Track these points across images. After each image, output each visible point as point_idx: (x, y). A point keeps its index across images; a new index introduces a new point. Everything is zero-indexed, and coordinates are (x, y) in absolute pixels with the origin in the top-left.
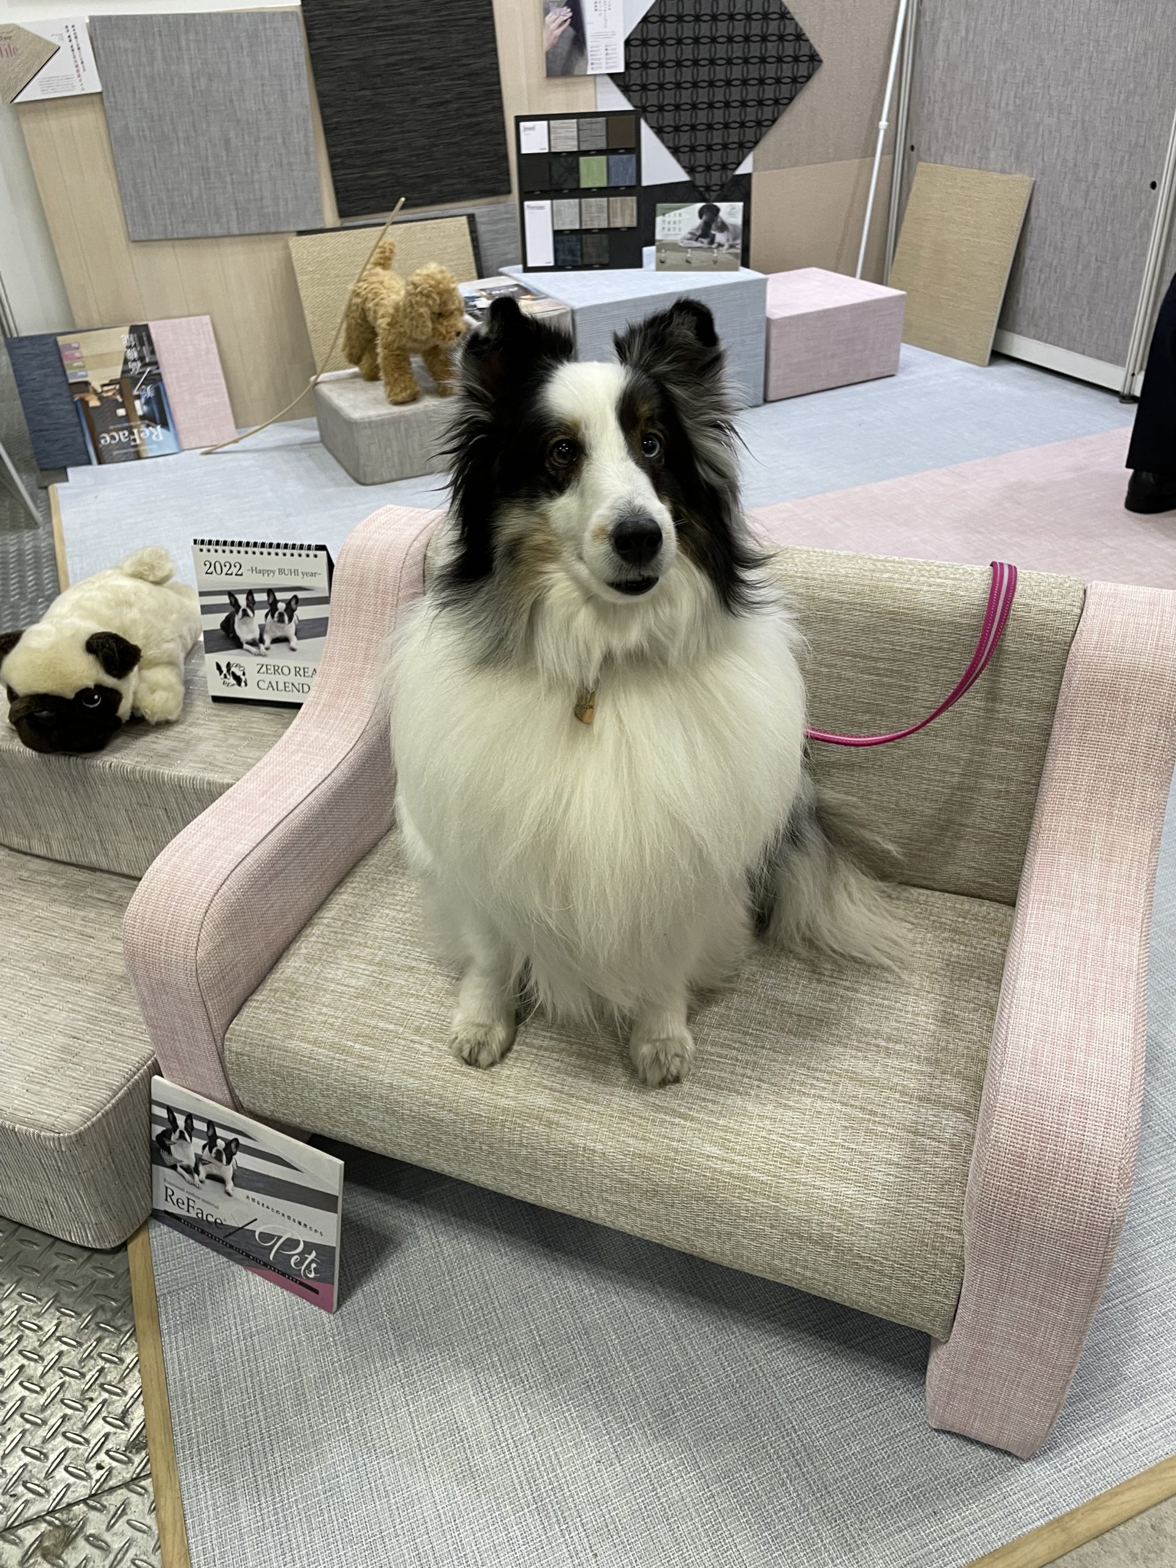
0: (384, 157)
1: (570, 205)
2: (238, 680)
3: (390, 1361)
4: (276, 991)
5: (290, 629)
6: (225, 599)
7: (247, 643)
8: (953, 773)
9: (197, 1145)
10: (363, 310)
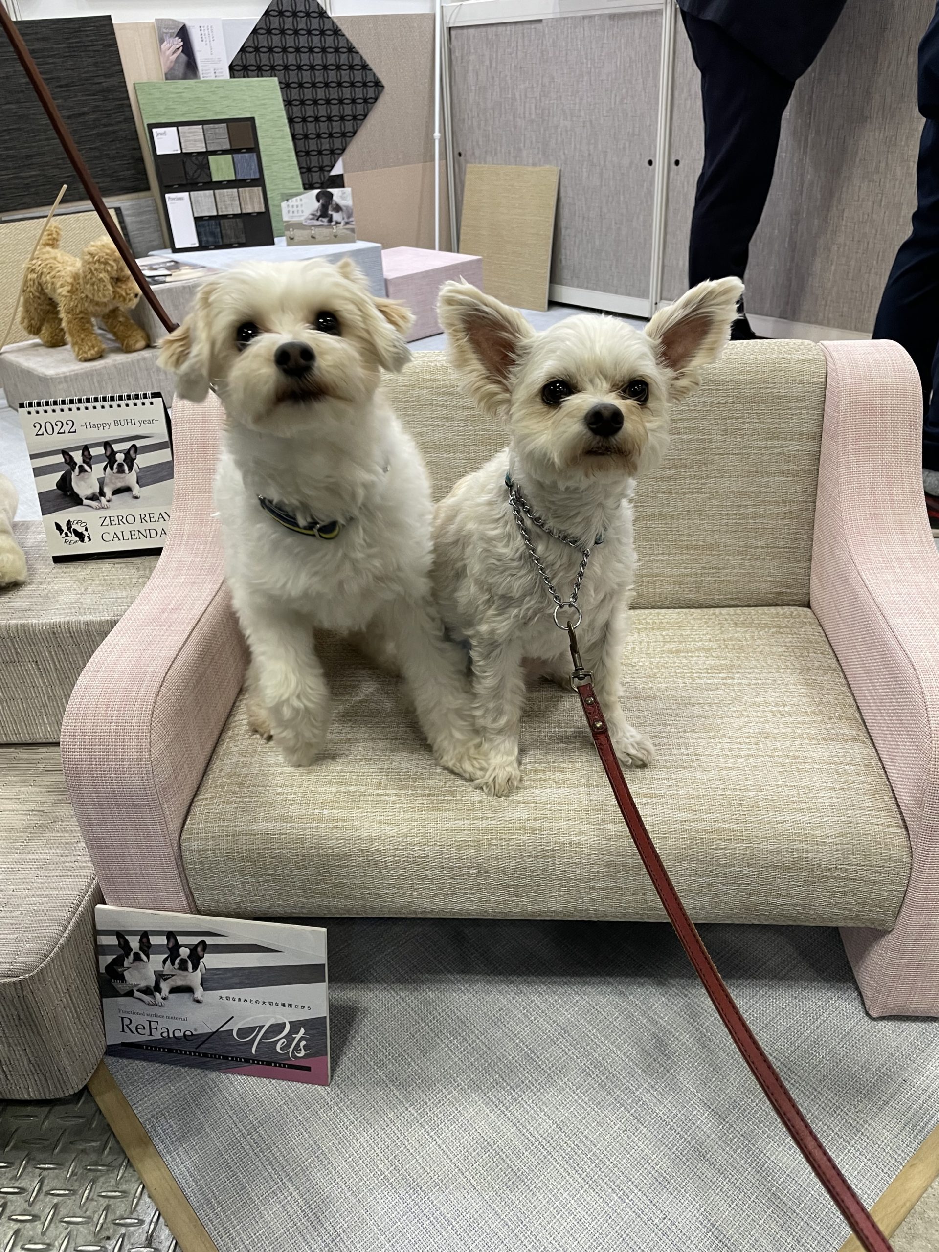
0: (34, 161)
1: (205, 196)
2: (80, 536)
3: (401, 1109)
4: (222, 786)
5: (131, 478)
6: (60, 459)
7: (86, 499)
8: (746, 506)
9: (156, 962)
10: (39, 284)
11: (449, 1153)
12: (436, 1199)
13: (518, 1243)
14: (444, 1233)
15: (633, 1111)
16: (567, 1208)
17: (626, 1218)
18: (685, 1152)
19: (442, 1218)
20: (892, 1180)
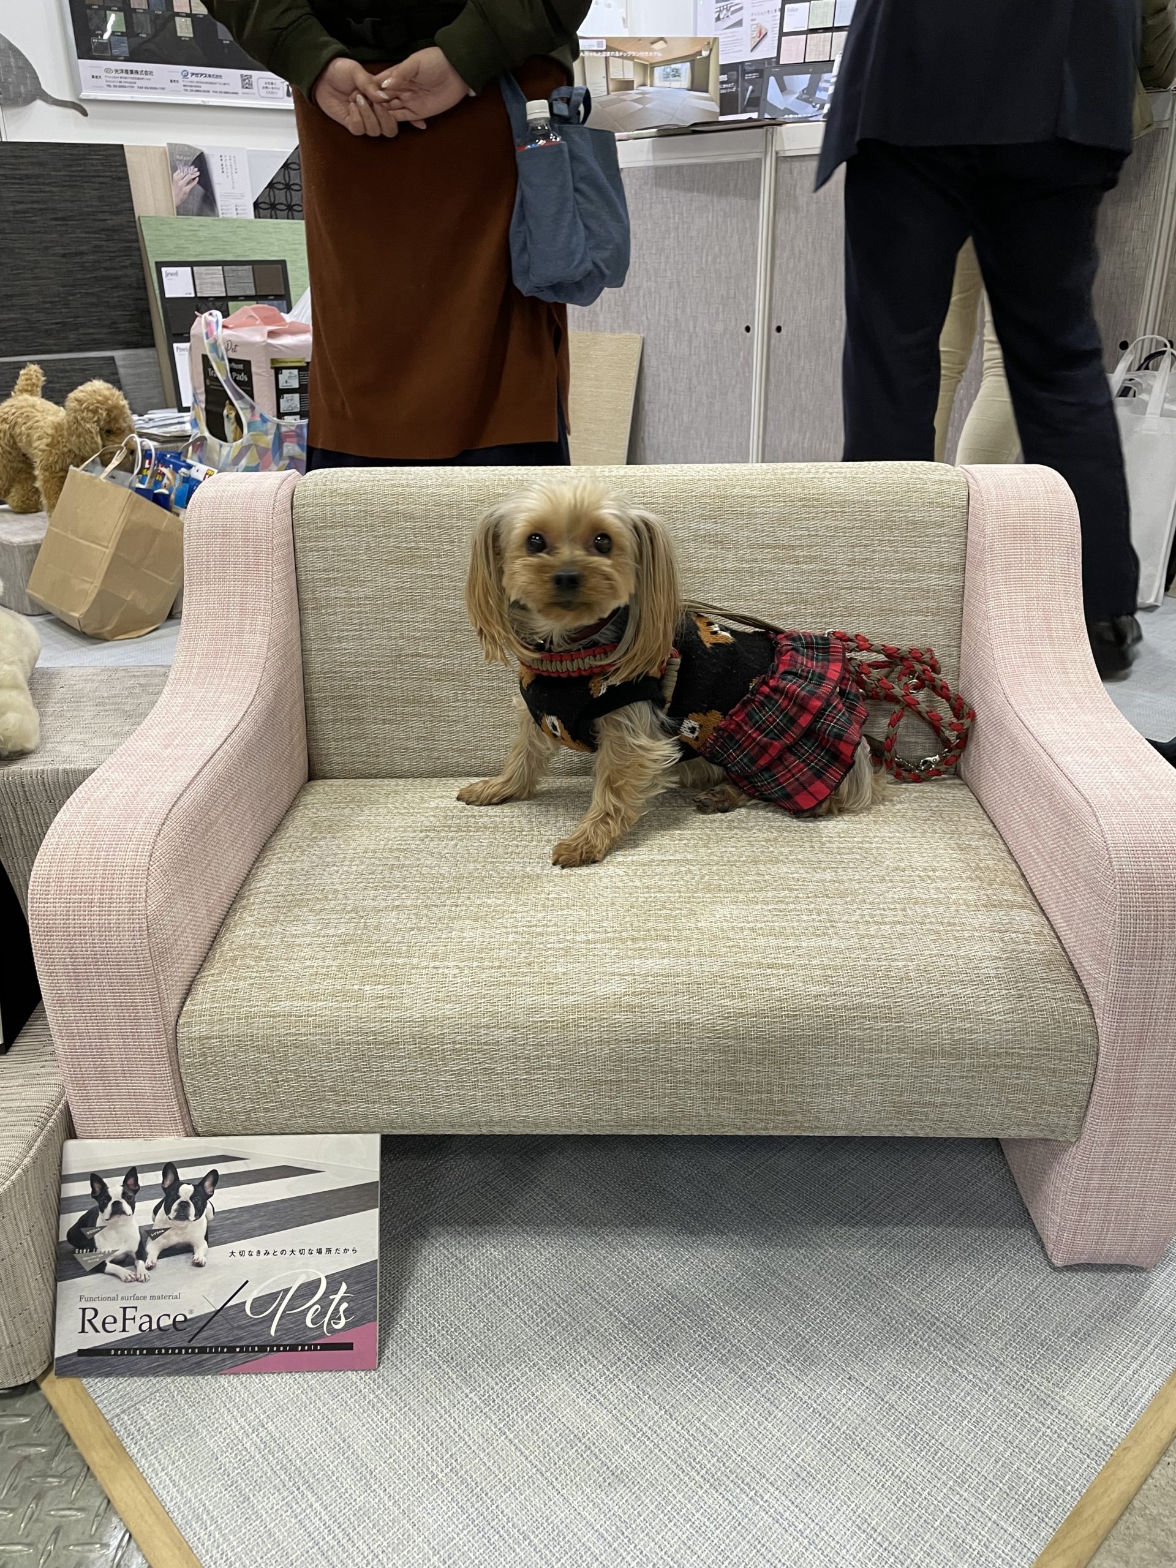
11: (523, 1449)
12: (507, 1507)
13: (619, 1560)
14: (518, 1550)
15: (764, 1391)
16: (681, 1514)
17: (761, 1524)
18: (834, 1440)
19: (515, 1531)
20: (1101, 1467)
